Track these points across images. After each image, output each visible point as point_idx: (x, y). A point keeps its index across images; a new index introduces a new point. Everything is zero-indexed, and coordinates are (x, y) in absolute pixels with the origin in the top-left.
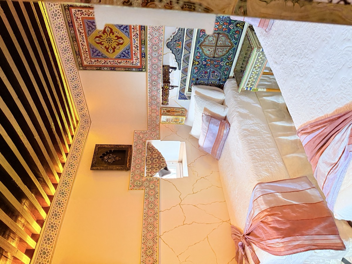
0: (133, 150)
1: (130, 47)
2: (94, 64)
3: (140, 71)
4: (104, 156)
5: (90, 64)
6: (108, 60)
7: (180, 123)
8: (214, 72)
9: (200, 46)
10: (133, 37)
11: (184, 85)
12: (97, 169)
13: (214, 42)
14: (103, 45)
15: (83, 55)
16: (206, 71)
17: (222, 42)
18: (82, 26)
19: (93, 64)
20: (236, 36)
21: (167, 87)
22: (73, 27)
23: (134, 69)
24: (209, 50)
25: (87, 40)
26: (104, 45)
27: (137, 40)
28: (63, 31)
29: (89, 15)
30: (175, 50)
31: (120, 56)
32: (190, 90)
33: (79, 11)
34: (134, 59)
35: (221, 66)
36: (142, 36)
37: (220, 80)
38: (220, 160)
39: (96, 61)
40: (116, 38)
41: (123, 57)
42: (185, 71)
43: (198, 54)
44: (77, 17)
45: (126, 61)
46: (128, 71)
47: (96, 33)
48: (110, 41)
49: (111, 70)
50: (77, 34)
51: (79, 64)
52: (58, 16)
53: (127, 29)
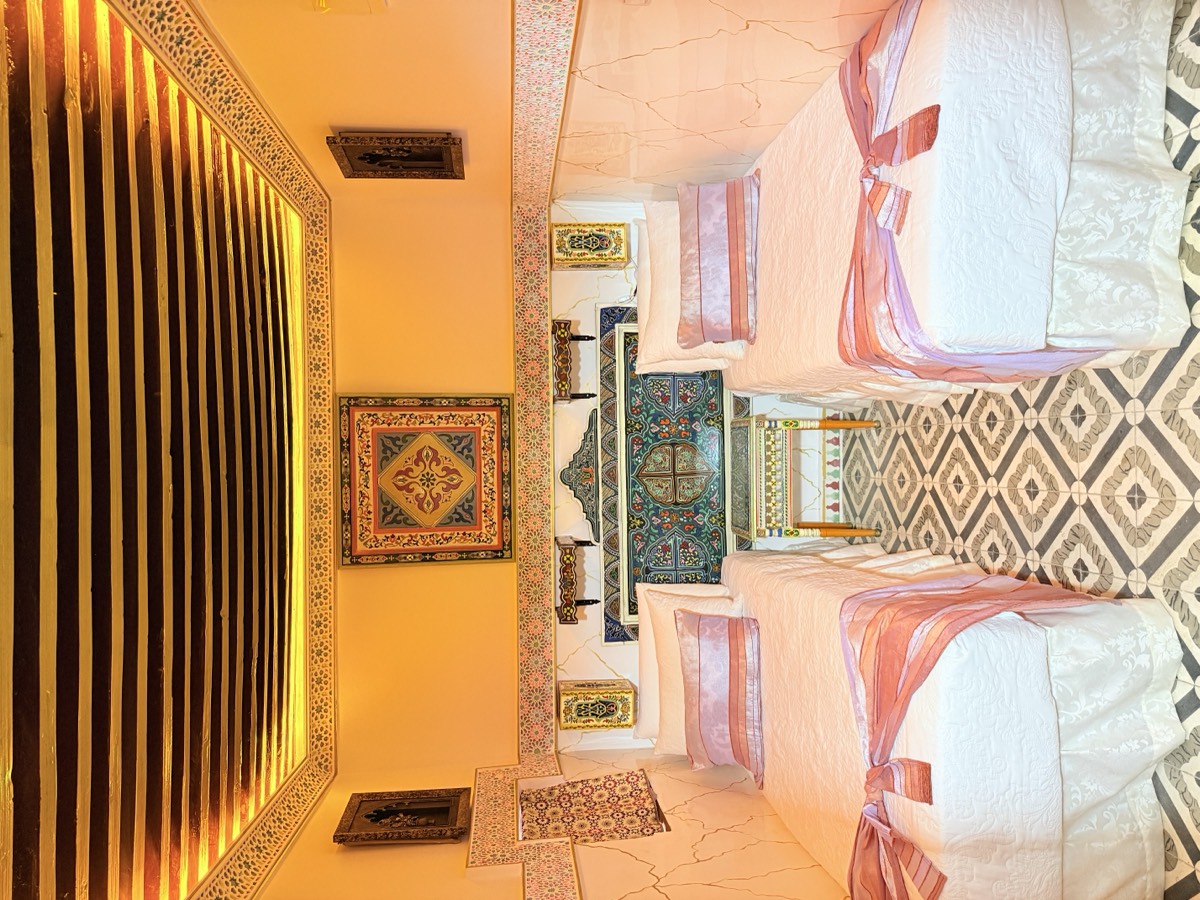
0: (476, 798)
2: (383, 548)
3: (497, 557)
5: (371, 547)
6: (420, 534)
7: (619, 720)
8: (685, 546)
9: (637, 476)
10: (483, 469)
11: (615, 590)
13: (667, 465)
14: (412, 491)
15: (358, 523)
16: (664, 543)
17: (685, 464)
19: (380, 548)
21: (568, 559)
22: (349, 451)
23: (482, 554)
24: (659, 486)
25: (374, 482)
26: (414, 493)
27: (493, 476)
28: (323, 462)
29: (389, 424)
30: (580, 488)
31: (448, 521)
32: (633, 609)
33: (370, 415)
34: (484, 525)
35: (700, 529)
36: (504, 464)
37: (706, 568)
39: (388, 538)
40: (445, 473)
41: (458, 521)
42: (612, 545)
43: (638, 500)
44: (363, 429)
45: (464, 534)
46: (467, 559)
47: (398, 463)
48: (428, 480)
49: (424, 560)
50: (355, 467)
51: (344, 550)
52: (321, 429)
53: (470, 450)
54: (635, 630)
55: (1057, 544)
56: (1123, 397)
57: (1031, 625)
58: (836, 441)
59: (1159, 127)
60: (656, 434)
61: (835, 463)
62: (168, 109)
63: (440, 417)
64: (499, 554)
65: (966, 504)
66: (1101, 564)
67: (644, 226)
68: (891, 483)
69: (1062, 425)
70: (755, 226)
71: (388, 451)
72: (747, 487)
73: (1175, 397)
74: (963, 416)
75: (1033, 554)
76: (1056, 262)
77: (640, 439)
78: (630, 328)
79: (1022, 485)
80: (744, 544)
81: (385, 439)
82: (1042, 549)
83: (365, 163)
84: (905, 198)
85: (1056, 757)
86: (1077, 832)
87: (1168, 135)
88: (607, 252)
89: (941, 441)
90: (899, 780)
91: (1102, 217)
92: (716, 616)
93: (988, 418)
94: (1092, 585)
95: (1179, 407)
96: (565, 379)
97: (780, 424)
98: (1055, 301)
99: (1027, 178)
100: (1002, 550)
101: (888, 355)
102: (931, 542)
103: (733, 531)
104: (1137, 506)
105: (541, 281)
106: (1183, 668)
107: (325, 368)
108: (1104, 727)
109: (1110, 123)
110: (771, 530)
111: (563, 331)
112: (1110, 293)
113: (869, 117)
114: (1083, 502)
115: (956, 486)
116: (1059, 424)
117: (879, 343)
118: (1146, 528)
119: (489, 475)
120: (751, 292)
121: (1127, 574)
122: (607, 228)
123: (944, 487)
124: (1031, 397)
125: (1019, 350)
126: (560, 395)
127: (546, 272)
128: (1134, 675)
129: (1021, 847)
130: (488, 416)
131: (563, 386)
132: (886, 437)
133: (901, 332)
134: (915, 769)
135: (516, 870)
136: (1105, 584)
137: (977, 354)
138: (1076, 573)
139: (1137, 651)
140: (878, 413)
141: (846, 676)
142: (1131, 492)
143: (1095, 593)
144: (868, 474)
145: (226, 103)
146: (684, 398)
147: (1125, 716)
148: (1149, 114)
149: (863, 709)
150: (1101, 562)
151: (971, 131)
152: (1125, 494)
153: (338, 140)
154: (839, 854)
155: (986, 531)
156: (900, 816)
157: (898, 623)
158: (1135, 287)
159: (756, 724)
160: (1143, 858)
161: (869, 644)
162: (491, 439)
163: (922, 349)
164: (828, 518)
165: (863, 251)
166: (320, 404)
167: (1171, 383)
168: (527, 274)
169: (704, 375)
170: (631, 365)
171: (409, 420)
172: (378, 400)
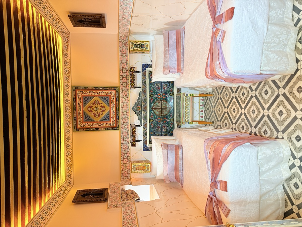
1: (109, 113)
2: (85, 127)
3: (115, 129)
5: (82, 126)
6: (95, 123)
8: (164, 127)
9: (152, 109)
10: (111, 106)
11: (146, 138)
13: (160, 106)
14: (92, 112)
15: (78, 120)
16: (159, 126)
17: (164, 106)
19: (84, 127)
21: (134, 130)
22: (75, 101)
23: (111, 129)
24: (157, 111)
25: (82, 109)
26: (93, 112)
27: (114, 108)
28: (69, 104)
29: (86, 94)
30: (137, 111)
31: (102, 120)
32: (151, 143)
33: (81, 92)
34: (112, 121)
35: (168, 122)
36: (117, 105)
37: (169, 132)
39: (86, 124)
40: (101, 107)
41: (105, 120)
42: (145, 126)
43: (152, 115)
44: (79, 95)
46: (107, 130)
47: (89, 104)
48: (97, 109)
49: (96, 130)
50: (77, 105)
51: (74, 127)
52: (68, 95)
53: (108, 101)
54: (151, 148)
55: (260, 126)
56: (278, 87)
57: (253, 146)
58: (203, 100)
59: (291, 15)
60: (157, 97)
61: (202, 105)
62: (23, 4)
63: (100, 92)
64: (116, 129)
65: (236, 116)
66: (271, 131)
67: (154, 42)
68: (217, 111)
69: (262, 95)
70: (183, 42)
71: (86, 101)
72: (180, 111)
73: (292, 87)
74: (236, 93)
75: (253, 128)
76: (263, 51)
77: (153, 99)
78: (150, 69)
79: (251, 110)
80: (179, 126)
81: (85, 98)
82: (255, 127)
83: (79, 23)
84: (224, 33)
85: (259, 180)
86: (263, 199)
87: (293, 17)
88: (144, 49)
89: (230, 99)
90: (219, 186)
91: (276, 39)
92: (172, 144)
93: (243, 93)
94: (268, 136)
95: (293, 90)
96: (133, 83)
97: (189, 95)
98: (263, 61)
99: (257, 27)
100: (245, 127)
101: (218, 75)
102: (227, 125)
103: (176, 123)
104: (281, 115)
105: (127, 56)
106: (291, 157)
107: (69, 79)
108: (271, 172)
109: (278, 14)
110: (186, 122)
111: (132, 70)
112: (277, 59)
113: (215, 11)
114: (267, 115)
115: (234, 111)
116: (261, 95)
117: (216, 72)
118: (283, 121)
119: (113, 108)
120: (182, 60)
121: (278, 133)
122: (144, 42)
123: (230, 111)
124: (254, 88)
125: (253, 74)
126: (132, 87)
127: (128, 54)
128: (279, 159)
129: (249, 203)
130: (113, 92)
131: (133, 84)
132: (216, 99)
133: (222, 69)
134: (223, 183)
135: (120, 209)
136: (271, 135)
137: (242, 75)
138: (264, 133)
139: (280, 153)
140: (214, 92)
141: (205, 159)
142: (280, 112)
143: (269, 138)
144: (211, 108)
145: (40, 4)
146: (164, 88)
147: (276, 169)
148: (288, 12)
149: (209, 168)
150: (271, 130)
151: (242, 14)
152: (278, 112)
153: (71, 16)
154: (203, 204)
155: (241, 123)
156: (219, 195)
157: (219, 146)
158: (283, 58)
159: (182, 171)
160: (280, 205)
161: (211, 151)
162: (114, 99)
163: (228, 73)
164: (200, 120)
165: (212, 47)
166: (68, 89)
167: (291, 84)
168: (123, 54)
169: (169, 82)
170: (150, 79)
171: (91, 93)
172: (83, 88)
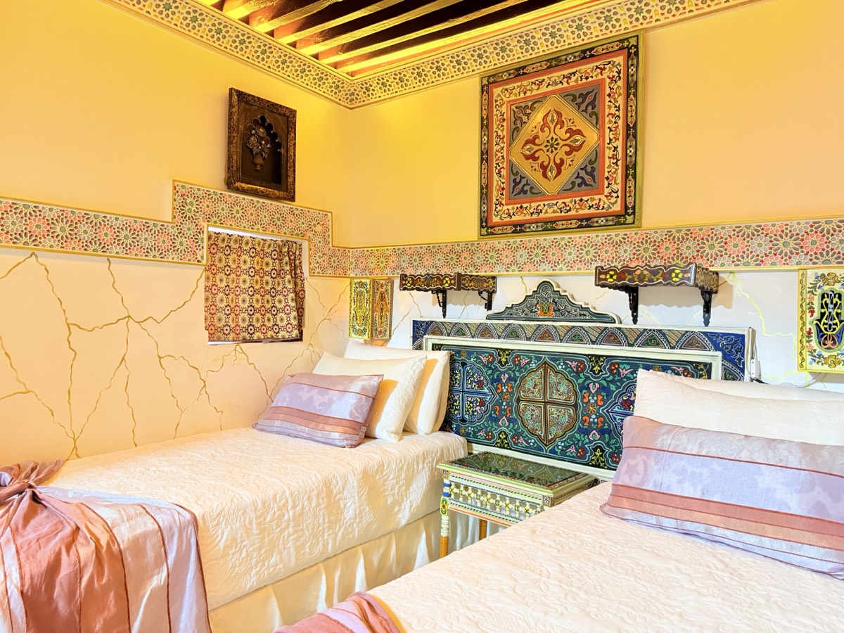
0: (283, 204)
2: (495, 113)
3: (481, 221)
4: (264, 127)
5: (496, 101)
6: (505, 145)
7: (354, 327)
8: (482, 403)
9: (545, 363)
10: (560, 201)
11: (449, 332)
12: (231, 106)
13: (555, 397)
14: (542, 130)
15: (516, 85)
16: (485, 383)
17: (555, 416)
18: (584, 81)
19: (495, 110)
20: (572, 450)
22: (582, 59)
23: (484, 208)
24: (536, 385)
25: (553, 92)
26: (540, 134)
27: (554, 212)
28: (572, 36)
29: (609, 95)
30: (535, 301)
31: (515, 172)
32: (436, 347)
33: (619, 72)
34: (510, 207)
35: (496, 420)
36: (564, 222)
37: (463, 420)
38: (255, 431)
39: (503, 115)
40: (558, 161)
41: (514, 180)
42: (484, 331)
43: (524, 361)
44: (604, 69)
46: (482, 192)
49: (482, 154)
50: (566, 69)
51: (494, 76)
52: (604, 24)
53: (580, 185)
54: (419, 348)
60: (588, 388)
63: (616, 148)
64: (484, 224)
71: (581, 99)
77: (583, 370)
81: (593, 94)
88: (814, 343)
107: (674, 12)
111: (680, 276)
126: (602, 273)
130: (616, 202)
131: (611, 276)
162: (590, 207)
166: (631, 16)
168: (799, 238)
170: (669, 368)
171: (613, 115)
172: (635, 77)
